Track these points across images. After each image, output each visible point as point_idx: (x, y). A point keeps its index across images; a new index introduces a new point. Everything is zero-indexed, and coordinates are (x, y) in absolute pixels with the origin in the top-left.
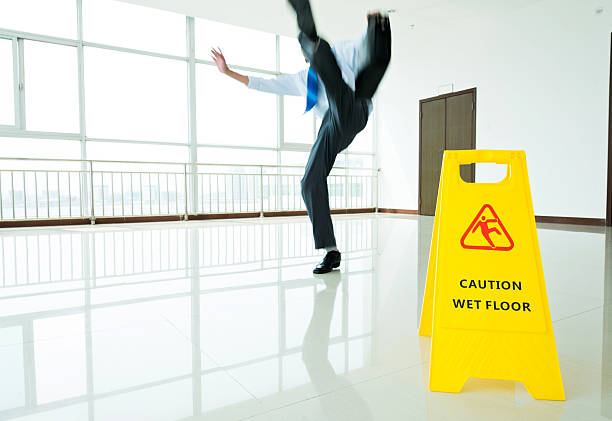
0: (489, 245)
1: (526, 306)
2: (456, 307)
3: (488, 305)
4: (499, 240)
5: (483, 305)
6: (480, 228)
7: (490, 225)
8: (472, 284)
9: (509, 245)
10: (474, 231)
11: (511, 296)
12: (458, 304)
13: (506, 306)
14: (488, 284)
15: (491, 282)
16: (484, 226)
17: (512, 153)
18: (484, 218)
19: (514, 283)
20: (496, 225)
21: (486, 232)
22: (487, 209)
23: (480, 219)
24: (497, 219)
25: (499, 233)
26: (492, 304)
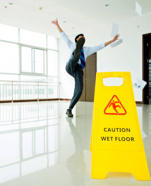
1: (132, 139)
2: (102, 140)
3: (116, 139)
5: (114, 139)
6: (112, 105)
7: (116, 104)
8: (109, 130)
9: (124, 112)
10: (109, 107)
11: (126, 135)
12: (103, 139)
13: (123, 139)
14: (116, 130)
15: (117, 129)
16: (114, 104)
17: (125, 73)
18: (113, 101)
19: (127, 129)
20: (119, 104)
21: (115, 107)
22: (115, 97)
23: (112, 101)
24: (119, 102)
25: (120, 107)
26: (118, 138)
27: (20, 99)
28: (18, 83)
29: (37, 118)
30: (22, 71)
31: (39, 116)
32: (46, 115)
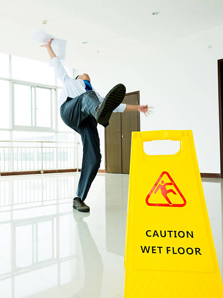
0: (168, 203)
1: (198, 251)
2: (143, 252)
3: (168, 251)
4: (175, 199)
5: (164, 250)
6: (160, 189)
7: (168, 188)
8: (155, 234)
9: (183, 202)
10: (155, 193)
11: (186, 243)
12: (145, 250)
13: (182, 251)
14: (168, 234)
15: (170, 232)
16: (163, 188)
17: (183, 132)
18: (163, 182)
19: (188, 232)
20: (172, 187)
21: (165, 193)
22: (165, 175)
23: (160, 183)
24: (172, 183)
25: (175, 193)
26: (171, 249)
27: (11, 171)
28: (9, 144)
29: (41, 203)
30: (16, 124)
31: (44, 199)
32: (56, 198)
